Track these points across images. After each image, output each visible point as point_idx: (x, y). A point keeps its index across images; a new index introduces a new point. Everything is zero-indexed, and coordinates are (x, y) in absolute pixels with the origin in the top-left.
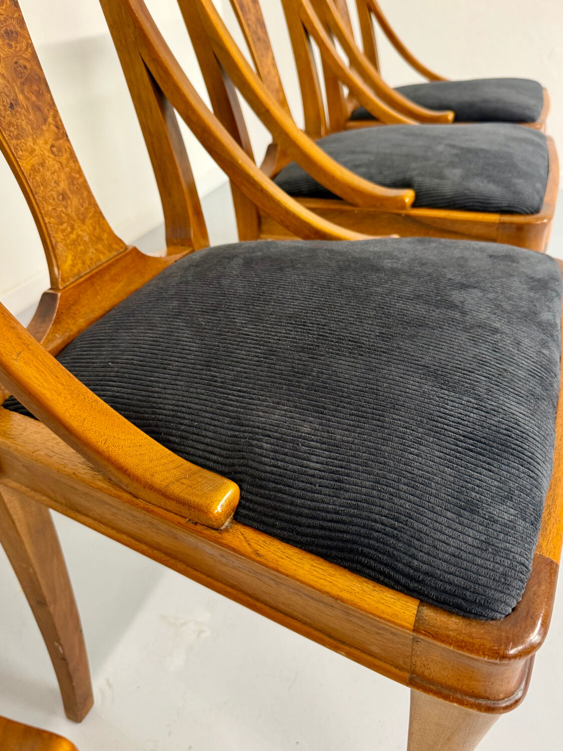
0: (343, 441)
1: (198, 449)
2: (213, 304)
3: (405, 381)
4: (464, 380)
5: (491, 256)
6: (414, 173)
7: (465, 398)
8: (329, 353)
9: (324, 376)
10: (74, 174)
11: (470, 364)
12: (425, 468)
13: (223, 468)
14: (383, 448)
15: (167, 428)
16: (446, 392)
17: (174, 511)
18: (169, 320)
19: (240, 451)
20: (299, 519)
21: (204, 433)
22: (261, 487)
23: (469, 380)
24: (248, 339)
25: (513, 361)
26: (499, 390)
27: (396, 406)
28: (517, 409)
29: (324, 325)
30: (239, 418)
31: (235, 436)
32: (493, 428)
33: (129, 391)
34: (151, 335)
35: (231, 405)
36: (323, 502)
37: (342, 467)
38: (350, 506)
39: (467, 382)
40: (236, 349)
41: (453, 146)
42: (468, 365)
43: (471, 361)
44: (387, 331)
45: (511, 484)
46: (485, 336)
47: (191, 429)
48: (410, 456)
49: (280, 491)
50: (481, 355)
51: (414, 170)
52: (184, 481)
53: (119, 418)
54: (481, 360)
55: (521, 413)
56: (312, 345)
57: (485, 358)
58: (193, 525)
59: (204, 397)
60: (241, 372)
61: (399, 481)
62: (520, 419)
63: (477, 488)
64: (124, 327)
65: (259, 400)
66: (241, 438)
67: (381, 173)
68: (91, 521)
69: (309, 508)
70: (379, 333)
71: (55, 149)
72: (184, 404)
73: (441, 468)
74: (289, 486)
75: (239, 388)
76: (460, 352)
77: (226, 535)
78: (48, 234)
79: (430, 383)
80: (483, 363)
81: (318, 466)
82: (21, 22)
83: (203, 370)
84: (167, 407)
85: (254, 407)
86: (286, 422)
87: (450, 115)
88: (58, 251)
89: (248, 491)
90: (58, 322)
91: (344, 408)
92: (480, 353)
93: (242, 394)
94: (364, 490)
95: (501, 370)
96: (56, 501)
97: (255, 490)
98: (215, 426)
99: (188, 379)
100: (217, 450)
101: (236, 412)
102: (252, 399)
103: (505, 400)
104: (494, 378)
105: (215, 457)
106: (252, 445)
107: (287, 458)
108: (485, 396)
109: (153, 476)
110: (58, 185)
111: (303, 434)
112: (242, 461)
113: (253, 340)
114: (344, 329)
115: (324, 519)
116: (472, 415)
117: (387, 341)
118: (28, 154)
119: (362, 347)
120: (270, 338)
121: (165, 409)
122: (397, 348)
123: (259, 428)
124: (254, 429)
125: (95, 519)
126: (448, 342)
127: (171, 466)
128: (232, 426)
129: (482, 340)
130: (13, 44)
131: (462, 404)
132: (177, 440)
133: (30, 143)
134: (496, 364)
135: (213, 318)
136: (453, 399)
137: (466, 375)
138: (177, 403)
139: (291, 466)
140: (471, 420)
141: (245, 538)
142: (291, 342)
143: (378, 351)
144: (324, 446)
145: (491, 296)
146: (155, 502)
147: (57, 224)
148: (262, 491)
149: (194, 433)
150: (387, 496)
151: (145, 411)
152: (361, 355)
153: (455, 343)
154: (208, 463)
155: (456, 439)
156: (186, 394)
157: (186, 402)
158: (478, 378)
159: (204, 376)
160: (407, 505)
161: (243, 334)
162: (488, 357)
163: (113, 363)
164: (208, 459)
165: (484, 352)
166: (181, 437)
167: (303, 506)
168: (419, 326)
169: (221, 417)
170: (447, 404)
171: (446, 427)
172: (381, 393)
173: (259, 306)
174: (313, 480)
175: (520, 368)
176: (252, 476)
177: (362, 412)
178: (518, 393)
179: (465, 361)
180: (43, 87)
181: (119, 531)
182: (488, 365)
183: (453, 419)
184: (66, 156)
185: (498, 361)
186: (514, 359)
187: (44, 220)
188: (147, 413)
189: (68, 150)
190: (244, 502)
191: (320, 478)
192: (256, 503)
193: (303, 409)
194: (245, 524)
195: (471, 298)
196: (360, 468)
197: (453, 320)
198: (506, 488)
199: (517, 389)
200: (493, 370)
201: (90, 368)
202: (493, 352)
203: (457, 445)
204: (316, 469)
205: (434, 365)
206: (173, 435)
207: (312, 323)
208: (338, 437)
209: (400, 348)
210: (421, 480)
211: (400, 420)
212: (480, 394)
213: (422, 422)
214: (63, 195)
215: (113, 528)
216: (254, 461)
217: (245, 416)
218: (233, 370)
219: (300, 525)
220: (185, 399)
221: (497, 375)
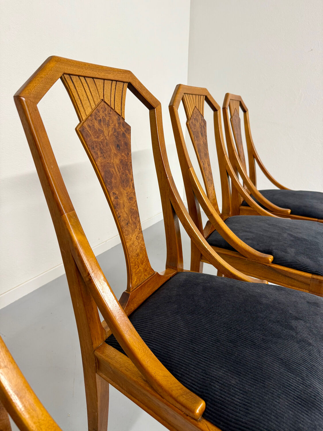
0: (249, 391)
1: (188, 381)
2: (192, 310)
3: (273, 365)
4: (297, 369)
5: (308, 302)
6: (274, 248)
7: (298, 378)
8: (242, 345)
9: (240, 357)
10: (142, 246)
11: (300, 361)
12: (282, 410)
13: (198, 392)
14: (265, 397)
15: (176, 369)
16: (290, 374)
17: (179, 408)
18: (174, 315)
19: (206, 386)
20: (230, 423)
21: (191, 374)
22: (214, 405)
23: (299, 369)
24: (208, 331)
25: (317, 361)
26: (311, 376)
27: (270, 378)
28: (319, 386)
29: (239, 331)
30: (205, 371)
31: (204, 379)
32: (309, 394)
33: (160, 348)
34: (167, 321)
35: (202, 364)
36: (241, 418)
37: (248, 403)
38: (251, 422)
39: (298, 370)
40: (203, 336)
41: (291, 235)
42: (299, 361)
43: (300, 359)
44: (265, 338)
45: (316, 422)
46: (306, 347)
47: (185, 371)
48: (276, 403)
49: (223, 409)
50: (304, 357)
51: (274, 246)
52: (184, 396)
53: (159, 363)
54: (304, 359)
55: (320, 388)
56: (235, 340)
57: (306, 358)
58: (186, 416)
59: (191, 357)
60: (205, 348)
61: (271, 414)
62: (320, 392)
63: (302, 422)
64: (156, 315)
65: (213, 363)
66: (206, 380)
67: (258, 244)
68: (137, 401)
69: (235, 419)
70: (262, 338)
71: (138, 237)
72: (183, 359)
73: (288, 410)
74: (227, 407)
75: (205, 356)
76: (295, 354)
77: (199, 423)
78: (131, 270)
79: (283, 368)
80: (305, 361)
81: (239, 400)
82: (134, 193)
83: (189, 343)
84: (176, 359)
85: (212, 367)
86: (225, 377)
87: (289, 211)
88: (132, 277)
89: (209, 406)
90: (128, 306)
91: (249, 374)
92: (304, 355)
93: (206, 359)
94: (257, 416)
95: (312, 365)
96: (122, 388)
97: (212, 406)
98: (195, 372)
99: (184, 347)
100: (196, 384)
101: (204, 367)
102: (211, 362)
103: (314, 381)
104: (309, 369)
105: (196, 387)
106: (211, 385)
107: (226, 394)
108: (306, 378)
109: (172, 391)
110: (137, 251)
111: (232, 384)
112: (207, 391)
113: (210, 332)
114: (247, 334)
115: (241, 425)
116: (300, 387)
117: (265, 343)
118: (129, 240)
119: (255, 345)
120: (217, 333)
121: (175, 360)
122: (270, 347)
123: (214, 377)
124: (212, 377)
125: (139, 400)
126: (291, 348)
127: (179, 388)
128: (202, 374)
129: (305, 349)
130: (131, 201)
131: (296, 381)
132: (180, 375)
133: (131, 236)
134: (310, 362)
135: (192, 317)
136: (293, 378)
137: (298, 366)
138: (180, 358)
139: (227, 398)
140: (300, 389)
141: (207, 426)
142: (226, 337)
143: (262, 348)
144: (241, 392)
145: (308, 325)
146: (171, 402)
147: (134, 266)
148: (215, 407)
149: (187, 374)
150: (266, 420)
151: (167, 359)
152: (255, 349)
153: (293, 349)
154: (192, 389)
155: (294, 398)
156: (183, 354)
157: (183, 358)
158: (303, 369)
159: (190, 347)
160: (274, 426)
161: (205, 328)
162: (307, 358)
163: (152, 332)
164: (193, 387)
165: (305, 355)
166: (182, 374)
167: (232, 418)
168: (279, 337)
169: (198, 369)
170: (290, 380)
171: (290, 391)
172: (264, 370)
173: (211, 315)
174: (237, 407)
175: (320, 365)
176: (211, 399)
177: (256, 378)
178: (319, 378)
179: (297, 359)
180: (137, 215)
181: (149, 408)
182: (307, 362)
183: (292, 387)
184: (141, 239)
185: (311, 361)
186: (318, 360)
187: (130, 265)
188: (167, 360)
189: (142, 237)
190: (207, 410)
191: (240, 406)
192: (212, 412)
193: (232, 372)
194: (207, 420)
195: (299, 325)
196: (256, 405)
197: (292, 336)
198: (314, 424)
199: (319, 376)
200: (309, 365)
201: (143, 333)
202: (309, 356)
203: (294, 401)
204: (238, 402)
205: (285, 359)
206: (178, 373)
207: (234, 328)
208: (247, 388)
209: (271, 348)
210: (280, 415)
211: (271, 385)
212: (304, 377)
213: (280, 387)
214: (137, 254)
215: (146, 406)
216: (212, 392)
217: (208, 370)
218: (202, 347)
219: (231, 426)
220: (183, 357)
221: (310, 368)
